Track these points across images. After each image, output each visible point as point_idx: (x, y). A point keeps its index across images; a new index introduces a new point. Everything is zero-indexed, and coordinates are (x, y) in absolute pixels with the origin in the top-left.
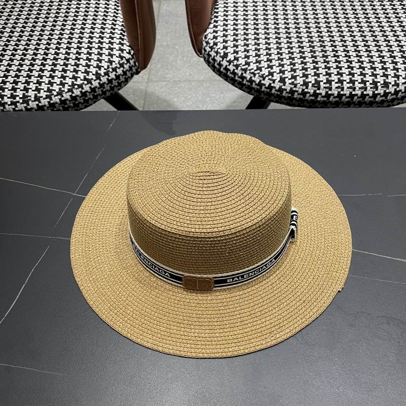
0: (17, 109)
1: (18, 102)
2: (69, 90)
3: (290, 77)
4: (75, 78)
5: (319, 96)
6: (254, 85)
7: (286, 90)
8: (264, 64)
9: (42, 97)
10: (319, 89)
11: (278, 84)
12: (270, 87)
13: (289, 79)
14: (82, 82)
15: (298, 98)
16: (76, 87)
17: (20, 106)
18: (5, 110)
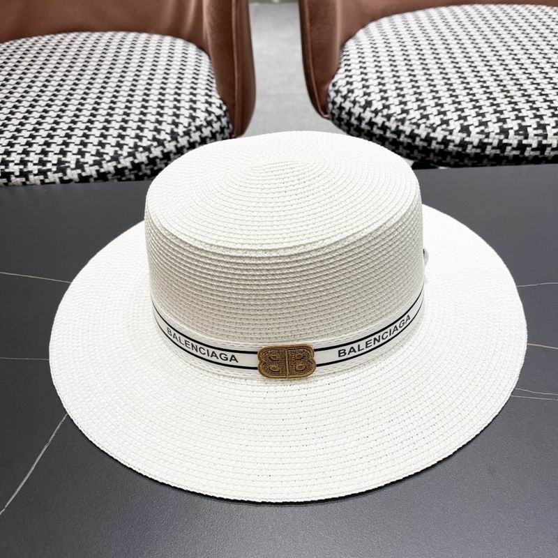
0: (47, 181)
1: (50, 170)
2: (130, 154)
3: (477, 124)
4: (139, 137)
5: (528, 149)
6: (418, 142)
7: (472, 143)
8: (432, 111)
9: (87, 163)
10: (526, 138)
11: (457, 136)
12: (445, 142)
13: (476, 127)
14: (149, 143)
15: (492, 155)
16: (141, 149)
17: (53, 177)
18: (28, 183)
